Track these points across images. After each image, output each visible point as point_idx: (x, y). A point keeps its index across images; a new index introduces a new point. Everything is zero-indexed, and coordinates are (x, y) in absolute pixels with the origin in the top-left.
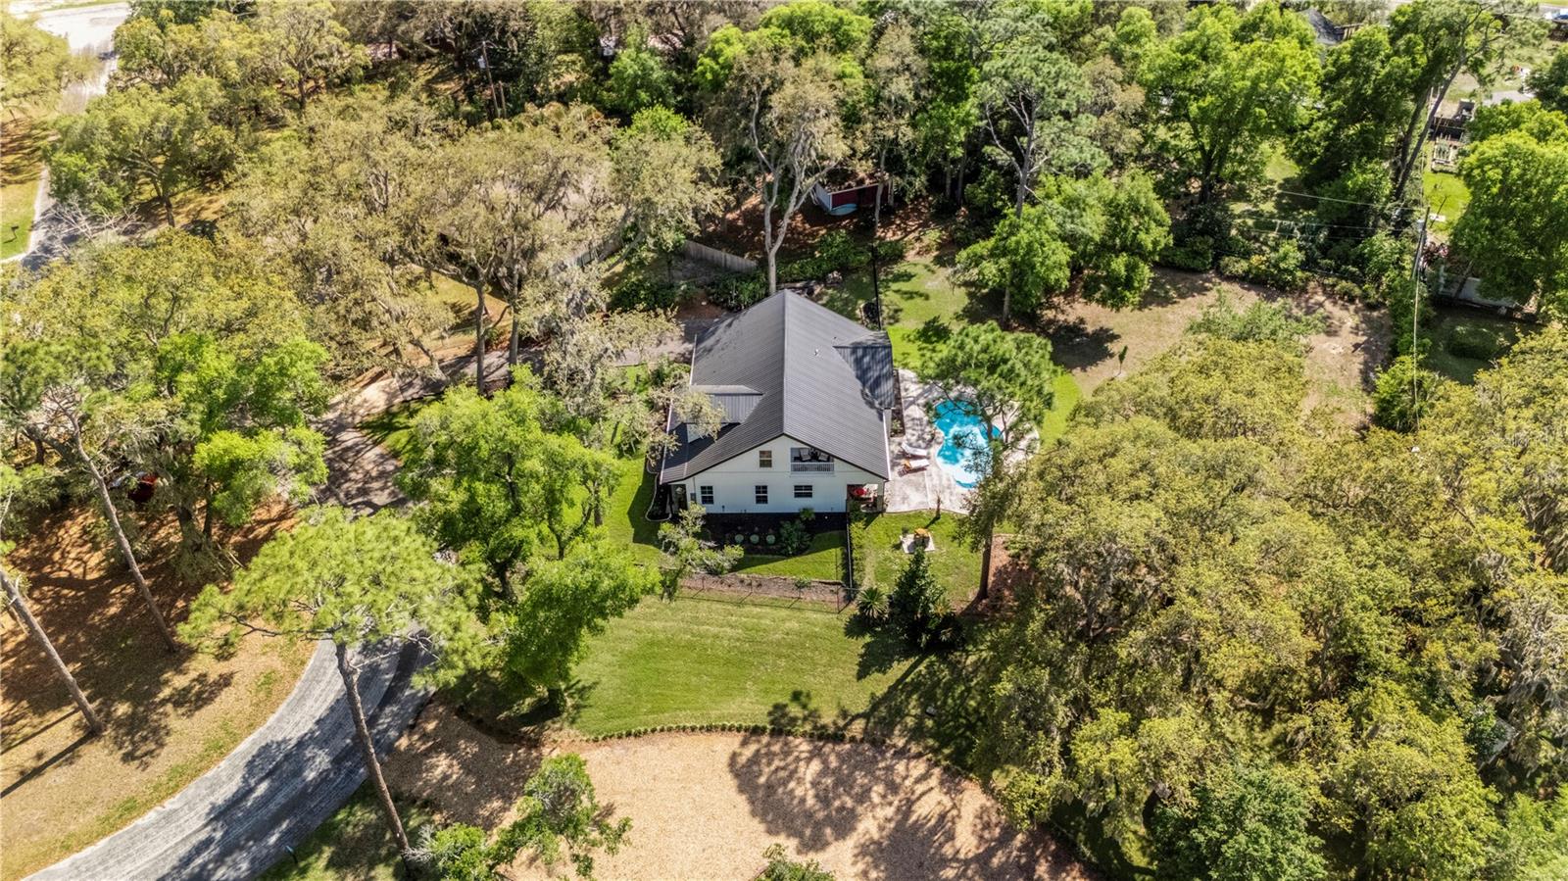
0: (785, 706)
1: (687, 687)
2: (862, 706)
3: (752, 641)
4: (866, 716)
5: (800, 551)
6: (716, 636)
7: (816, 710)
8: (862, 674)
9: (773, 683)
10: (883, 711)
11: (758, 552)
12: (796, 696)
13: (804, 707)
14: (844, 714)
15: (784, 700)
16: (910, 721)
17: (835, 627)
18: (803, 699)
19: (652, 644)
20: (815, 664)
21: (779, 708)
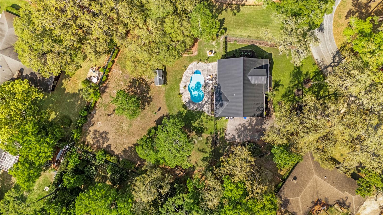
0: (237, 12)
1: (258, 15)
2: (224, 12)
3: (246, 26)
4: (223, 10)
5: (236, 50)
6: (253, 27)
7: (231, 11)
8: (224, 19)
9: (241, 17)
10: (220, 11)
11: (245, 50)
12: (235, 14)
13: (234, 12)
14: (226, 10)
15: (237, 14)
16: (215, 8)
17: (229, 30)
18: (234, 14)
19: (266, 26)
20: (233, 21)
21: (238, 12)
